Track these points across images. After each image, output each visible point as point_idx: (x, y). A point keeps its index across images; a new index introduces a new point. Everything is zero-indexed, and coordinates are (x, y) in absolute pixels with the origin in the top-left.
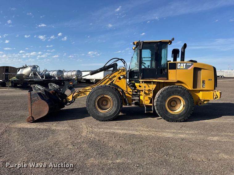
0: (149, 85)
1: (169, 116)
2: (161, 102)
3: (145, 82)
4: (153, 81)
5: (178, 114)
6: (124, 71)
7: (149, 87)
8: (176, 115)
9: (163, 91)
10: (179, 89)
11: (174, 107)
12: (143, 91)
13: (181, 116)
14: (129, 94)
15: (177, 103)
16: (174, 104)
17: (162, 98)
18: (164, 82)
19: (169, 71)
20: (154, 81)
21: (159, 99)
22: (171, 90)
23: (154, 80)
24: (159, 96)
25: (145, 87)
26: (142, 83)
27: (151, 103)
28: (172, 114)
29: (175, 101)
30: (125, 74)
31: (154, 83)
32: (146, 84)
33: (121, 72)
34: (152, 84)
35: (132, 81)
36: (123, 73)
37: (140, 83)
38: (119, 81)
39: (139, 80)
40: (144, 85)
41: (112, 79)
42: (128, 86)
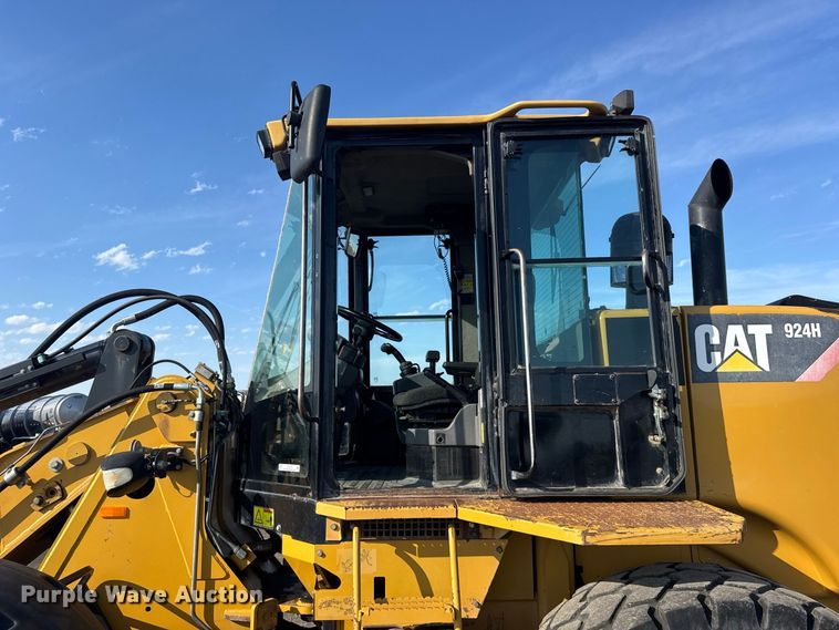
3: (374, 530)
4: (457, 523)
6: (175, 409)
7: (426, 589)
23: (468, 514)
25: (380, 588)
26: (347, 536)
30: (192, 439)
31: (475, 534)
32: (396, 552)
33: (152, 414)
34: (448, 555)
35: (256, 509)
36: (166, 422)
37: (327, 539)
38: (131, 515)
39: (314, 507)
40: (374, 561)
41: (60, 493)
42: (218, 561)
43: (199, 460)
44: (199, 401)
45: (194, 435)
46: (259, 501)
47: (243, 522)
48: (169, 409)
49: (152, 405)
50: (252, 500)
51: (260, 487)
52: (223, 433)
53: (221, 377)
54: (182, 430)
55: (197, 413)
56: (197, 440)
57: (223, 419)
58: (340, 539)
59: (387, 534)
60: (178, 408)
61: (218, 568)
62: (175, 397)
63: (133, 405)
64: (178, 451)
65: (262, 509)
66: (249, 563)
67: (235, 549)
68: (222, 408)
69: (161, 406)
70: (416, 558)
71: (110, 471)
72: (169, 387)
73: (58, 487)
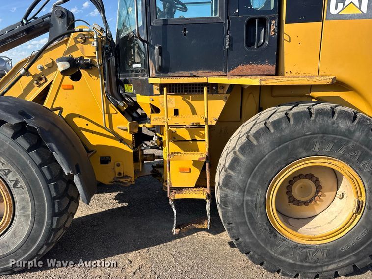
0: (194, 103)
1: (283, 253)
2: (242, 190)
3: (174, 89)
4: (207, 85)
5: (326, 246)
6: (85, 41)
7: (194, 112)
8: (316, 249)
9: (257, 135)
10: (343, 125)
11: (306, 203)
12: (166, 129)
13: (342, 255)
14: (122, 140)
15: (319, 188)
16: (304, 189)
17: (250, 171)
18: (261, 88)
19: (288, 28)
20: (216, 85)
21: (238, 177)
22: (299, 127)
23: (212, 80)
24: (235, 161)
25: (176, 112)
26: (162, 92)
27: (200, 184)
28: (297, 246)
29: (310, 177)
30: (94, 55)
31: (216, 92)
32: (183, 99)
33: (76, 44)
34: (204, 100)
35: (125, 85)
36: (82, 48)
37: (154, 94)
38: (74, 88)
39: (148, 81)
40: (174, 102)
41: (44, 79)
42: (112, 107)
43: (99, 65)
44: (95, 37)
45: (95, 53)
46: (126, 82)
47: (121, 92)
48: (83, 41)
49: (75, 39)
50: (123, 81)
51: (126, 77)
52: (108, 55)
53: (105, 30)
54: (89, 51)
55: (95, 43)
56: (97, 55)
57: (107, 48)
58: (159, 93)
59: (179, 92)
60: (87, 41)
61: (113, 110)
62: (84, 35)
63: (67, 40)
64: (89, 60)
65: (127, 85)
66: (125, 108)
67: (119, 103)
68: (107, 43)
69: (79, 40)
70: (190, 101)
71: (60, 63)
72: (81, 31)
73: (43, 77)
